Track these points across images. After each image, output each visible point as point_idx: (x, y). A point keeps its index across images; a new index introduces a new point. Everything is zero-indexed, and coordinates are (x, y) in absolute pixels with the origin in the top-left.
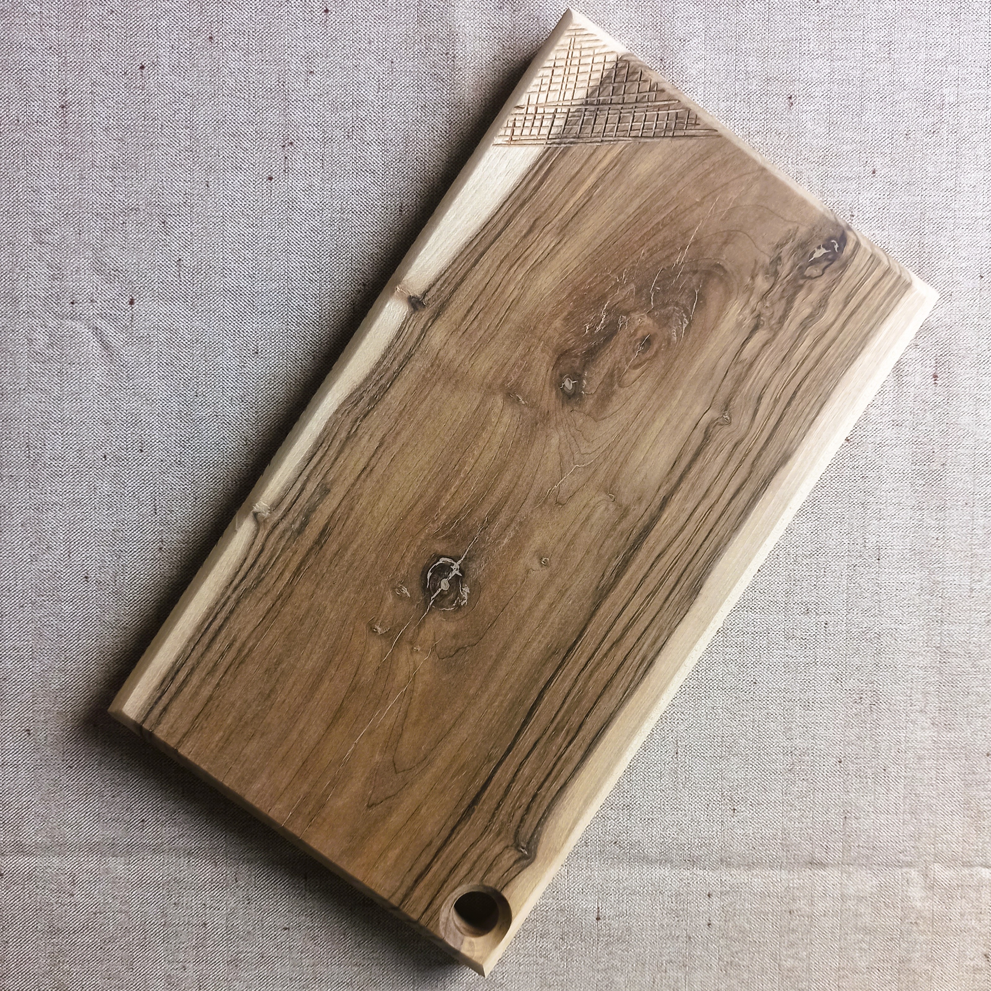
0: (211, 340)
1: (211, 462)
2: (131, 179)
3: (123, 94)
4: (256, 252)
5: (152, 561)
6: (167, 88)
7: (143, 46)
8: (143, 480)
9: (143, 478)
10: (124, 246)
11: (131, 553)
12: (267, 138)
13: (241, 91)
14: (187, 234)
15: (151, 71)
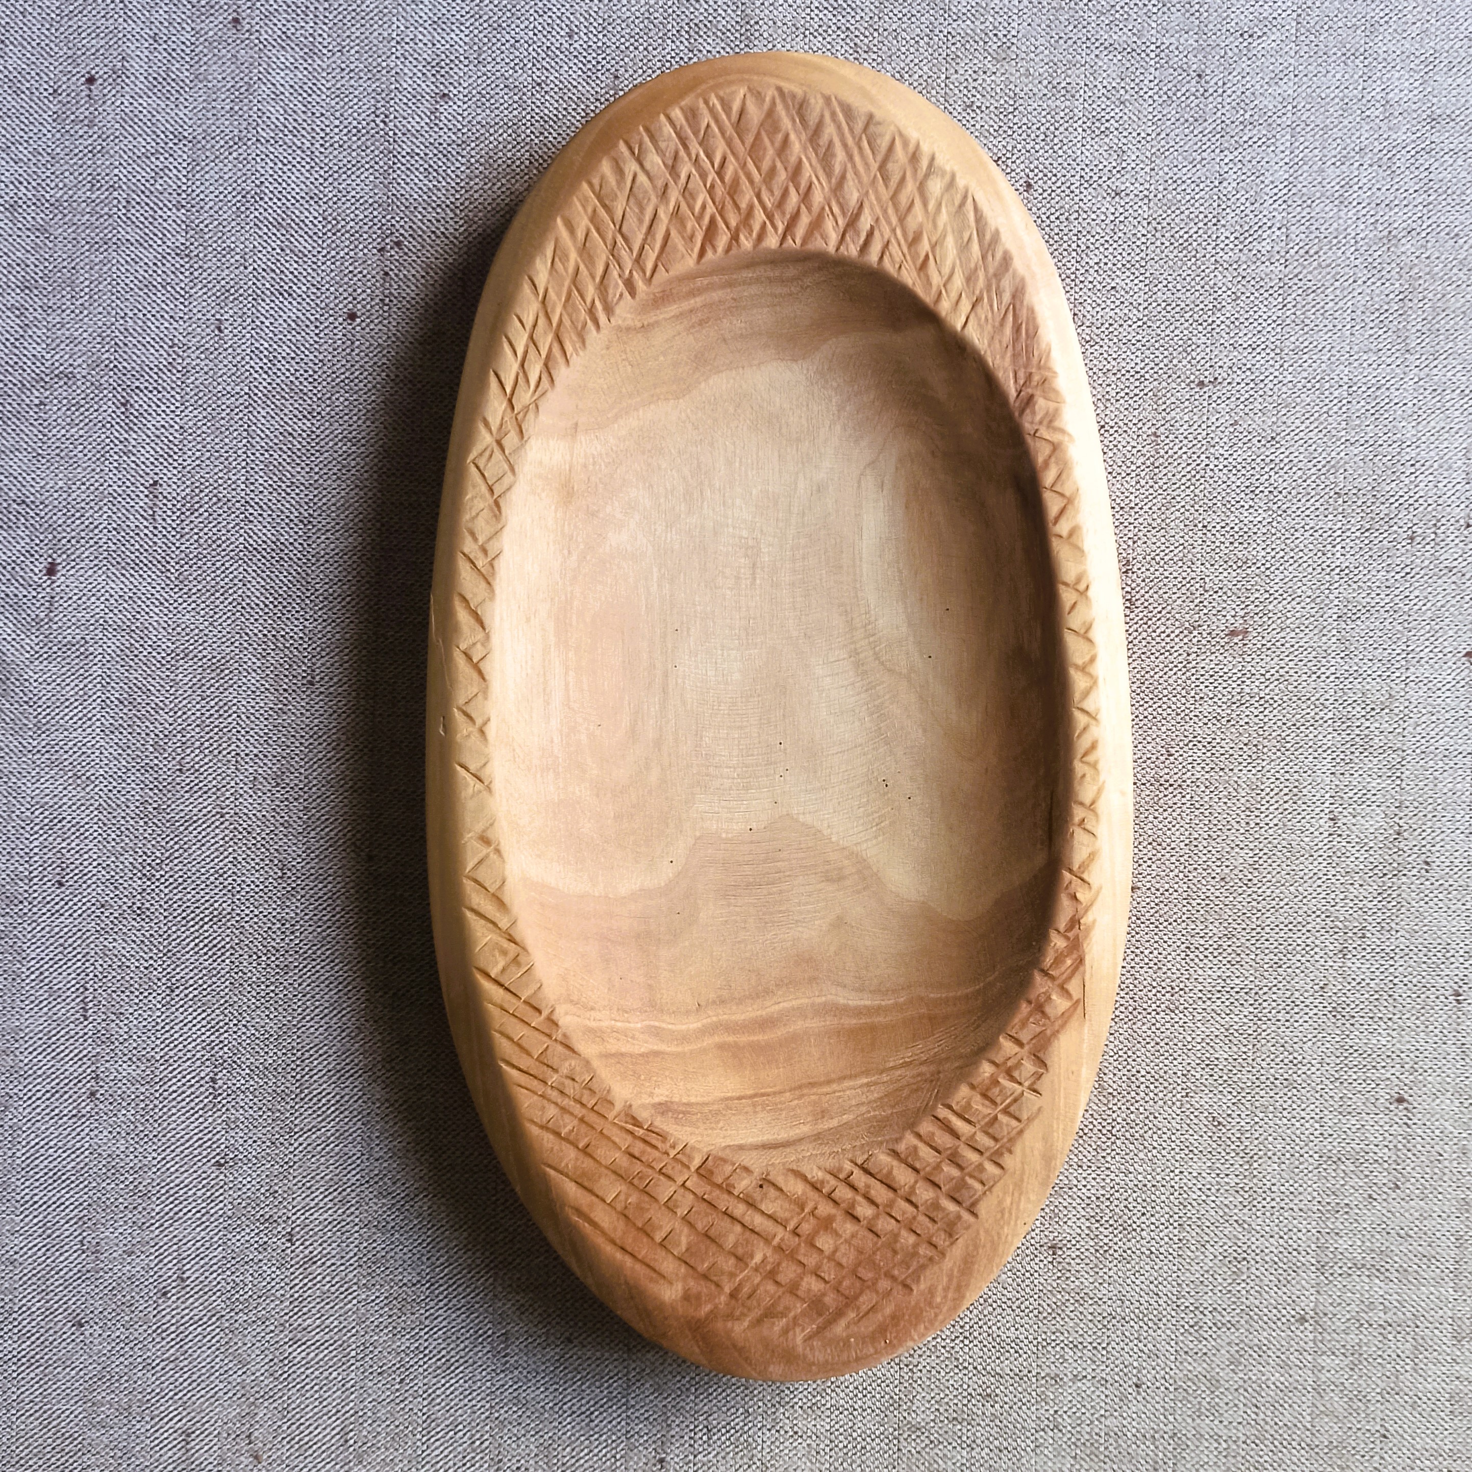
0: (215, 654)
1: (207, 912)
2: (59, 311)
3: (49, 135)
4: (317, 470)
5: (75, 1120)
6: (140, 124)
7: (94, 35)
8: (61, 945)
9: (62, 941)
10: (40, 451)
11: (30, 1102)
12: (347, 232)
13: (295, 132)
14: (172, 431)
15: (109, 88)
